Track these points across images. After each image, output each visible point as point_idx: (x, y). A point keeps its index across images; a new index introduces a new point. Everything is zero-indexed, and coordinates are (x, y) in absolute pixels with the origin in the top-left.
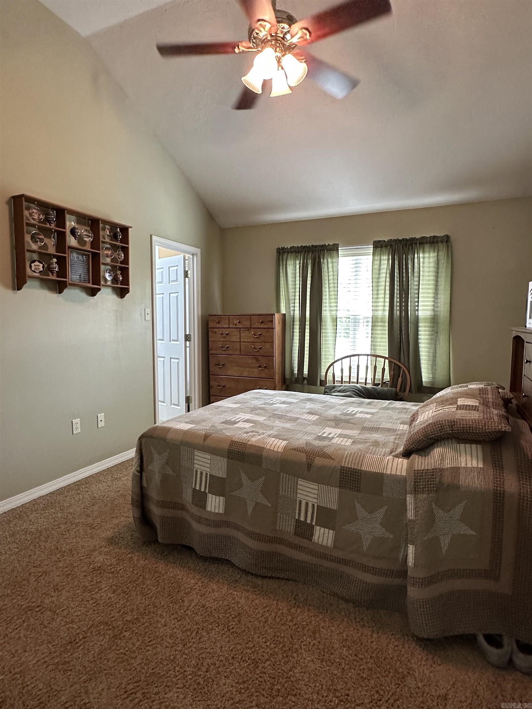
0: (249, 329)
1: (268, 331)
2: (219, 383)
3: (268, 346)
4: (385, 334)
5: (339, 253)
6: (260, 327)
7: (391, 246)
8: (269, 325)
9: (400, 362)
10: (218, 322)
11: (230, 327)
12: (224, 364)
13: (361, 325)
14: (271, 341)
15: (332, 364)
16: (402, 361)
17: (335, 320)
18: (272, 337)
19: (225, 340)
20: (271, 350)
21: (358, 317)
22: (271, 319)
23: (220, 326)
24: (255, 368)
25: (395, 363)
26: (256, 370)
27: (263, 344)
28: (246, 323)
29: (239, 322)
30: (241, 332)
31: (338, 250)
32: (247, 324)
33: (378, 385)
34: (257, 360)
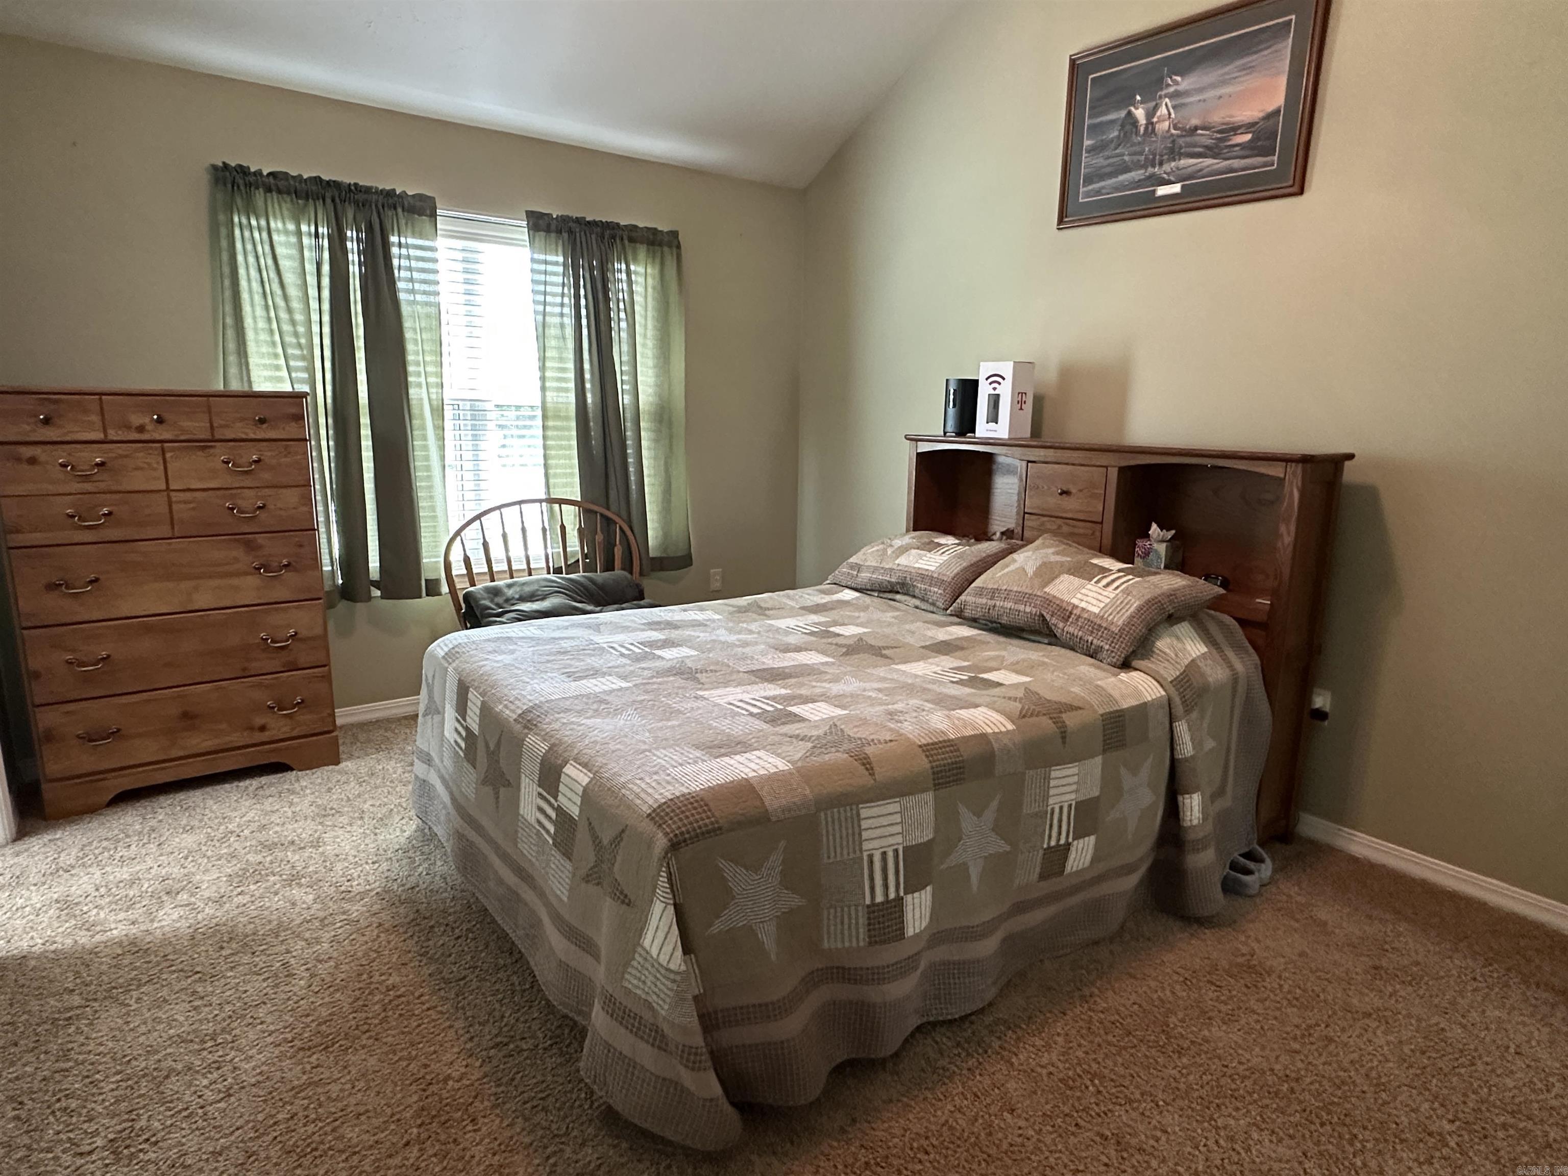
0: (205, 444)
1: (286, 447)
2: (73, 651)
3: (291, 497)
4: (570, 447)
5: (439, 226)
6: (252, 436)
7: (570, 232)
8: (290, 430)
9: (608, 509)
10: (47, 421)
11: (110, 437)
12: (96, 580)
13: (491, 425)
14: (302, 483)
15: (458, 533)
16: (614, 507)
17: (438, 412)
18: (304, 468)
19: (88, 487)
20: (305, 509)
21: (481, 405)
22: (293, 410)
23: (51, 434)
24: (246, 574)
25: (602, 515)
26: (252, 581)
27: (267, 491)
28: (186, 424)
29: (160, 421)
30: (168, 455)
31: (433, 216)
32: (197, 427)
33: (558, 571)
34: (250, 547)
